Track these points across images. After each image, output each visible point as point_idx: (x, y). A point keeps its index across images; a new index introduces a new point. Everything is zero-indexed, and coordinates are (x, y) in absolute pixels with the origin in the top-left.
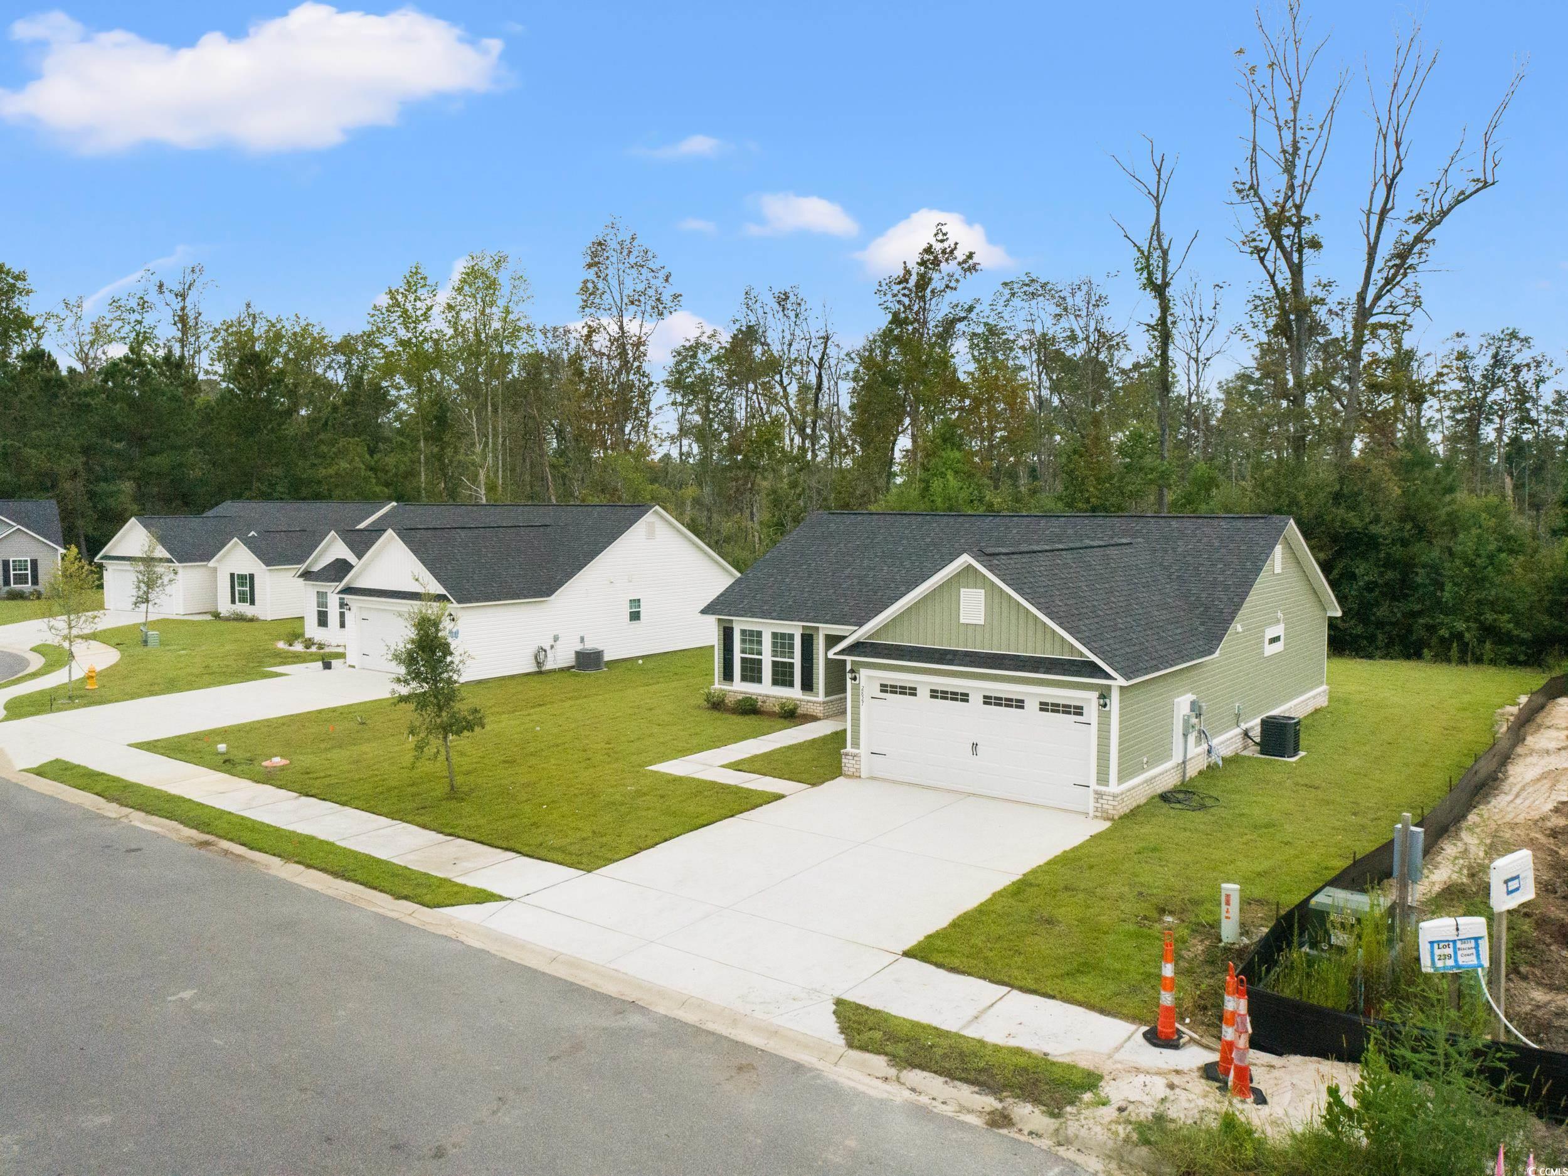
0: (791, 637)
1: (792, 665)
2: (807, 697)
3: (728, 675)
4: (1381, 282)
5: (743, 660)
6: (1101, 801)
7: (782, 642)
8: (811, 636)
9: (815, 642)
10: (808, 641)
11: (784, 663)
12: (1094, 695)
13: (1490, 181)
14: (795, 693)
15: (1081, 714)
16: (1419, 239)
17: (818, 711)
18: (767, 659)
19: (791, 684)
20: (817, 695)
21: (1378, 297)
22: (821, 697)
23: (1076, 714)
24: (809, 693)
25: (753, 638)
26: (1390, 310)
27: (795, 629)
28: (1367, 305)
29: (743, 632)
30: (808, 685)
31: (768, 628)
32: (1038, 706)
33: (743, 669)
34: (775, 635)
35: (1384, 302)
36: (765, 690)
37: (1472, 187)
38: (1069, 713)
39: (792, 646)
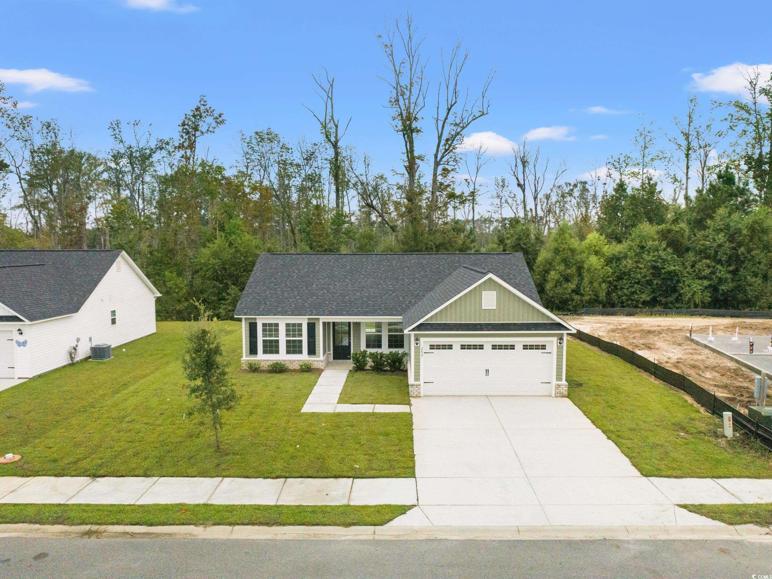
0: (300, 325)
1: (301, 341)
2: (312, 358)
3: (253, 350)
4: (443, 151)
5: (264, 341)
6: (560, 389)
7: (292, 329)
8: (314, 324)
9: (316, 327)
10: (312, 327)
11: (294, 341)
12: (555, 339)
13: (485, 113)
14: (304, 357)
15: (545, 349)
16: (458, 134)
17: (321, 365)
18: (282, 339)
19: (300, 352)
20: (319, 356)
21: (443, 157)
22: (322, 358)
23: (542, 349)
24: (313, 356)
25: (271, 329)
26: (446, 163)
27: (304, 321)
28: (438, 160)
29: (264, 325)
30: (312, 351)
31: (282, 322)
32: (522, 347)
33: (264, 346)
34: (288, 325)
35: (445, 159)
36: (282, 356)
37: (479, 114)
38: (538, 349)
39: (301, 330)
